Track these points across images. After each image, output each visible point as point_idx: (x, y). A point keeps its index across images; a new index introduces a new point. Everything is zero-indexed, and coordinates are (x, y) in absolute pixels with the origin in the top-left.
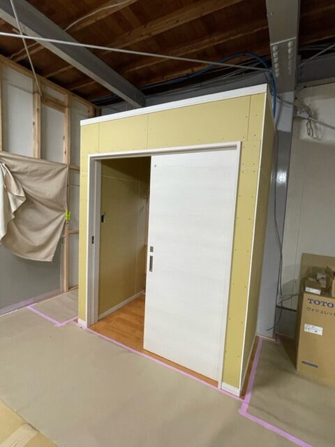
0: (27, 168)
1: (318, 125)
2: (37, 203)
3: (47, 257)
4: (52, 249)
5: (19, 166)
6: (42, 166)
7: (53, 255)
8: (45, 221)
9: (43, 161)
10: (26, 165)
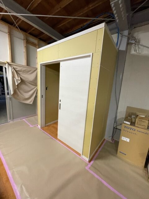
0: (22, 69)
1: (140, 46)
2: (26, 83)
3: (30, 102)
4: (32, 100)
5: (18, 69)
6: (28, 68)
7: (32, 102)
8: (29, 89)
9: (28, 67)
10: (21, 68)
